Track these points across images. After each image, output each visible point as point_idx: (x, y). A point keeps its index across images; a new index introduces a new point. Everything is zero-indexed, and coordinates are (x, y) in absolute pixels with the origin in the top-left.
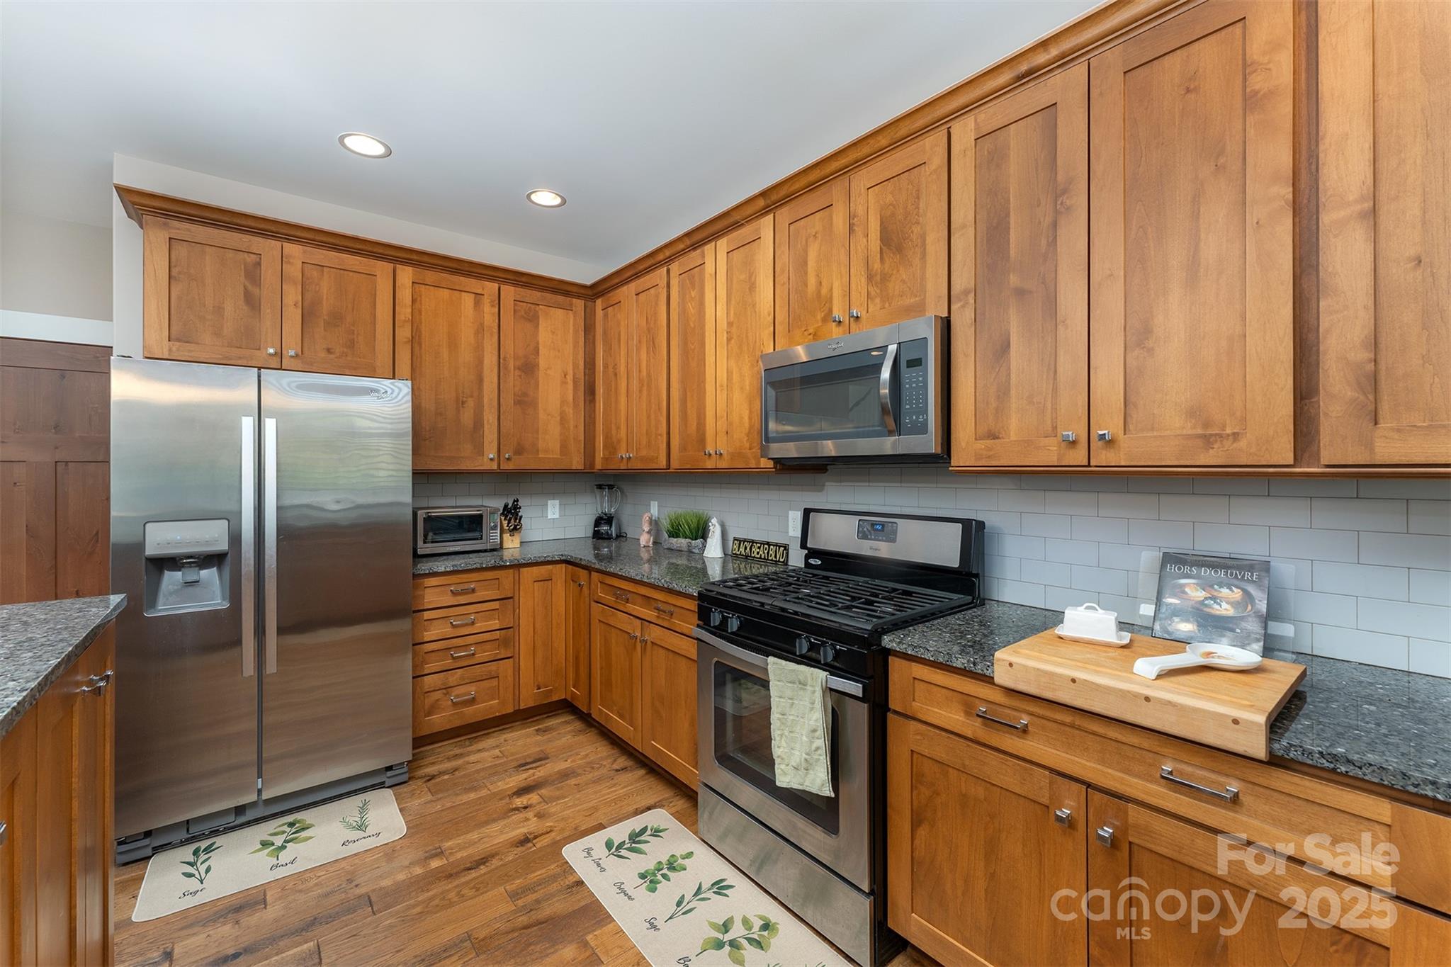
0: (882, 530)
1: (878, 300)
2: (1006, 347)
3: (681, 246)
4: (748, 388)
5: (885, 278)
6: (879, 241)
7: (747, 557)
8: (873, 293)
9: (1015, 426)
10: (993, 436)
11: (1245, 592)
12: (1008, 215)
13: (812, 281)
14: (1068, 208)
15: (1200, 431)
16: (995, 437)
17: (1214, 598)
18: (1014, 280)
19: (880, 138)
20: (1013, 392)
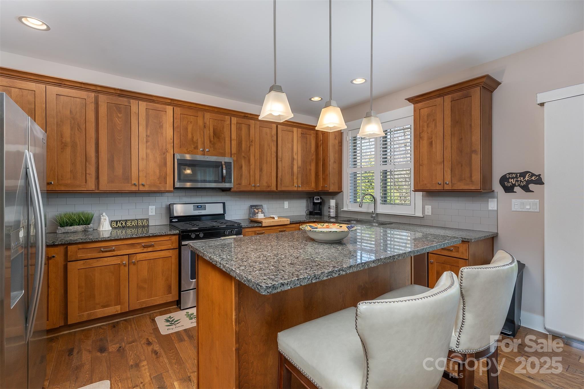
0: (201, 207)
1: (212, 148)
2: (242, 167)
3: (113, 91)
4: (158, 162)
5: (214, 144)
6: (213, 134)
7: (123, 227)
8: (211, 146)
9: (244, 182)
10: (239, 184)
11: (261, 210)
12: (242, 141)
13: (190, 135)
14: (252, 145)
15: (267, 185)
16: (240, 185)
17: (258, 211)
18: (243, 154)
19: (216, 109)
20: (243, 176)
